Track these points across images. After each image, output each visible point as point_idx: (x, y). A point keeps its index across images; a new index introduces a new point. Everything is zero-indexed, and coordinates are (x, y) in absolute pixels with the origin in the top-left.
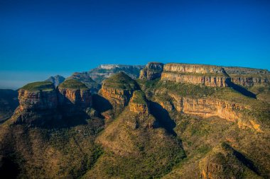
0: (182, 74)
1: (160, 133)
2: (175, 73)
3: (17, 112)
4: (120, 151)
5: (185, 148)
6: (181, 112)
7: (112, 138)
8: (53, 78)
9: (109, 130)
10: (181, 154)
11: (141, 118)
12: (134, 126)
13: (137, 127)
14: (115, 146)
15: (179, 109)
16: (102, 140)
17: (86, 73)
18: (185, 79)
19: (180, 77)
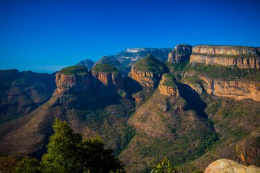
0: (212, 56)
1: (191, 116)
2: (205, 55)
3: (55, 94)
4: (152, 133)
5: (217, 131)
6: (212, 94)
7: (143, 119)
8: (83, 62)
9: (140, 111)
10: (213, 136)
11: (172, 101)
12: (165, 108)
13: (168, 109)
14: (146, 128)
15: (209, 91)
16: (134, 121)
17: (113, 57)
18: (216, 61)
19: (209, 60)
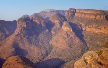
0: (85, 14)
2: (82, 13)
4: (61, 47)
7: (57, 41)
8: (24, 16)
9: (54, 38)
11: (69, 33)
12: (66, 37)
14: (58, 45)
15: (84, 29)
18: (86, 16)
19: (83, 15)
